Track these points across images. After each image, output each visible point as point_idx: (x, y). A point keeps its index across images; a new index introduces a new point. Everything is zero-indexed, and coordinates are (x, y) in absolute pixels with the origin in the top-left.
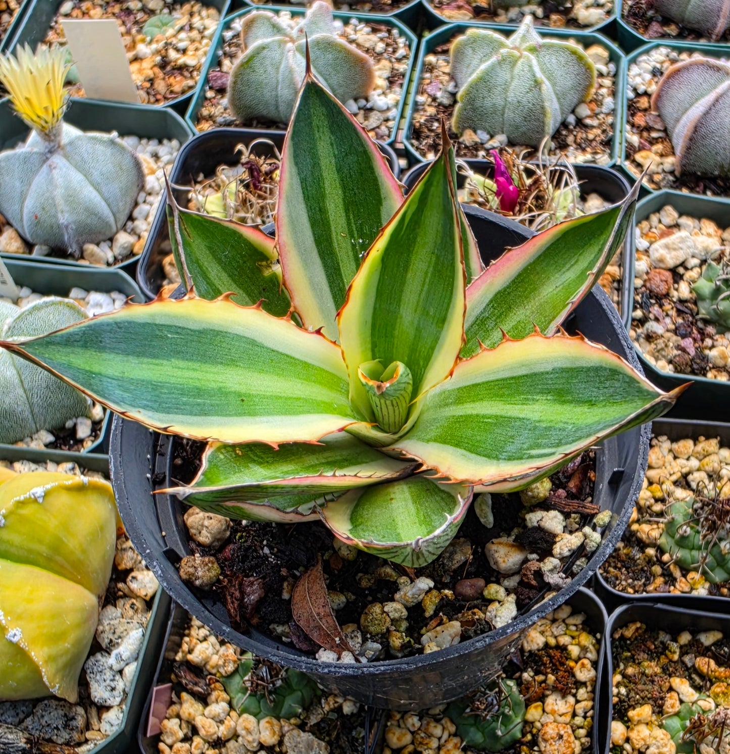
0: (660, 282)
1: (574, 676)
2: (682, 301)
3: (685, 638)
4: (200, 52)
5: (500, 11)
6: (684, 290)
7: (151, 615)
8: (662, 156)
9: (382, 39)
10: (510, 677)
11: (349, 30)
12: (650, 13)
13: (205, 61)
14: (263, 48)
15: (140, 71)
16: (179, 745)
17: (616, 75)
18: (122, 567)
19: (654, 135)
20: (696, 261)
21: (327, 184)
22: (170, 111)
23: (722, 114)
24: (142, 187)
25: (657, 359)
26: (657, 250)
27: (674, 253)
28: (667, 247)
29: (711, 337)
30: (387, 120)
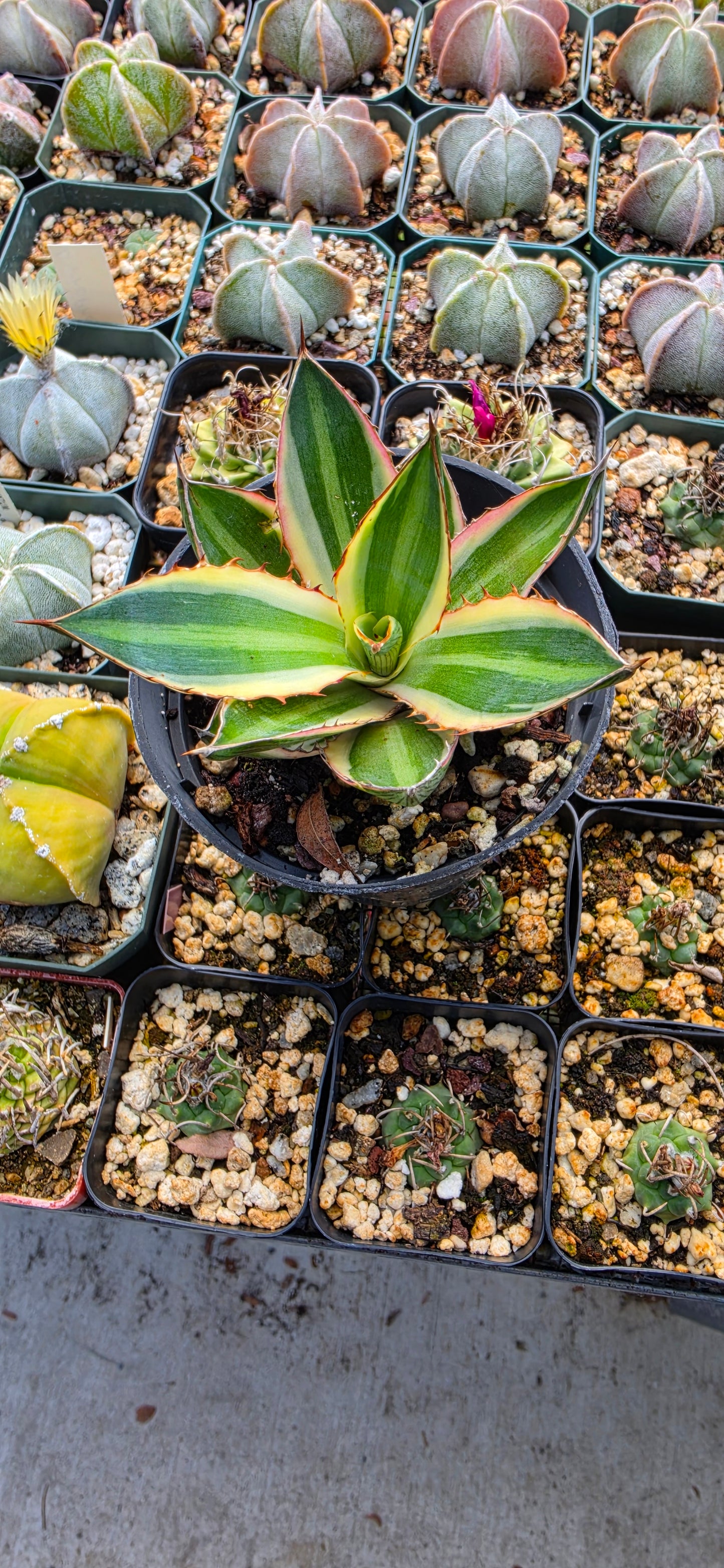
0: (628, 501)
1: (547, 872)
2: (649, 519)
3: (648, 837)
4: (183, 269)
5: (476, 224)
6: (651, 509)
7: (163, 824)
8: (632, 373)
9: (360, 255)
10: (489, 874)
11: (328, 245)
12: (622, 225)
13: (188, 278)
14: (246, 271)
15: (125, 288)
16: (191, 940)
17: (588, 290)
18: (134, 781)
19: (625, 352)
20: (663, 479)
21: (322, 451)
22: (157, 332)
23: (690, 335)
24: (132, 408)
25: (625, 576)
26: (626, 470)
27: (642, 472)
28: (636, 466)
29: (676, 555)
30: (367, 339)
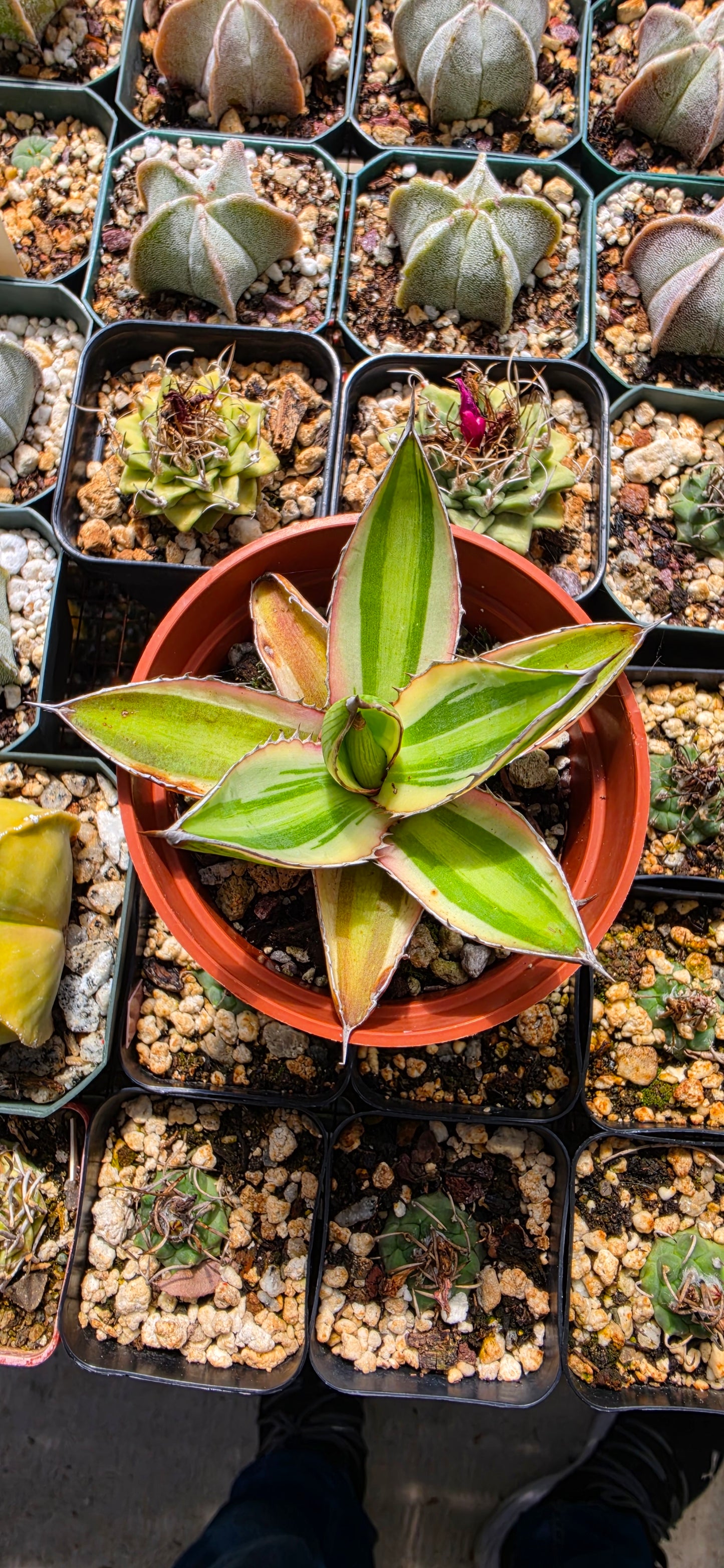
2: (658, 520)
4: (87, 194)
5: (443, 127)
6: (660, 507)
8: (636, 331)
9: (304, 176)
11: (264, 161)
12: (620, 127)
13: (96, 206)
14: (168, 214)
15: (16, 221)
16: (156, 1044)
17: (582, 218)
18: (81, 880)
19: (627, 302)
20: (673, 470)
22: (62, 288)
24: (39, 384)
25: (634, 598)
26: (633, 463)
28: (643, 458)
30: (318, 288)
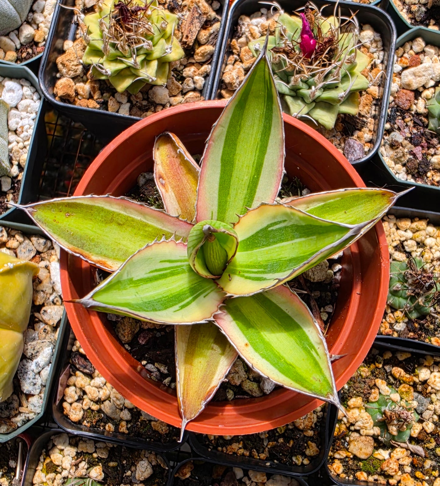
0: (405, 100)
3: (388, 355)
6: (420, 106)
7: (57, 334)
18: (37, 303)
20: (432, 83)
25: (396, 163)
26: (407, 76)
27: (418, 79)
29: (434, 147)
